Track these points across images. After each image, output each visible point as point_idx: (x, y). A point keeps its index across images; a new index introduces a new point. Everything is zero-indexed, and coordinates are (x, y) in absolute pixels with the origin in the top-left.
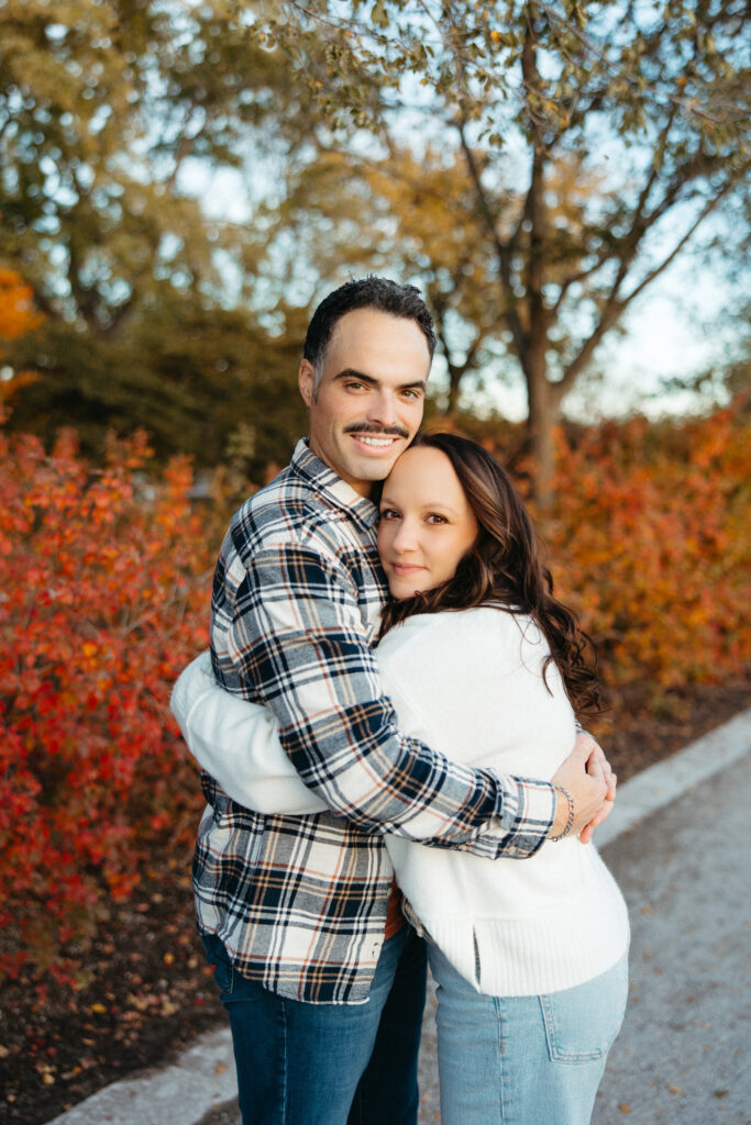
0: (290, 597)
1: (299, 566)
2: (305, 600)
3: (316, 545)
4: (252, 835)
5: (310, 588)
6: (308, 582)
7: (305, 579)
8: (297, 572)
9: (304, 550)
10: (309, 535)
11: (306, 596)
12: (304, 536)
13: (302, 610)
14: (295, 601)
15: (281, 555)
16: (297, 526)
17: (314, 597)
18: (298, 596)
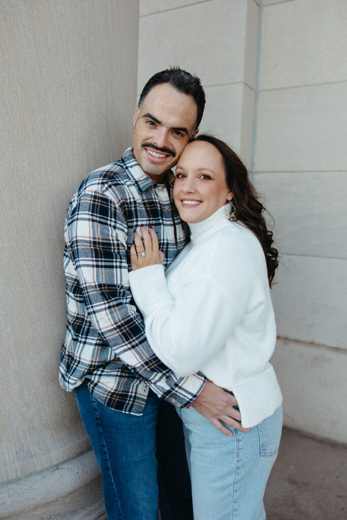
0: (89, 220)
1: (98, 205)
2: (96, 223)
3: (109, 195)
4: (78, 343)
5: (99, 217)
6: (99, 214)
7: (98, 213)
8: (95, 208)
9: (102, 196)
10: (107, 189)
11: (96, 221)
12: (104, 188)
13: (93, 227)
14: (91, 222)
15: (91, 197)
16: (103, 183)
17: (100, 222)
18: (93, 220)
